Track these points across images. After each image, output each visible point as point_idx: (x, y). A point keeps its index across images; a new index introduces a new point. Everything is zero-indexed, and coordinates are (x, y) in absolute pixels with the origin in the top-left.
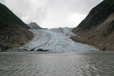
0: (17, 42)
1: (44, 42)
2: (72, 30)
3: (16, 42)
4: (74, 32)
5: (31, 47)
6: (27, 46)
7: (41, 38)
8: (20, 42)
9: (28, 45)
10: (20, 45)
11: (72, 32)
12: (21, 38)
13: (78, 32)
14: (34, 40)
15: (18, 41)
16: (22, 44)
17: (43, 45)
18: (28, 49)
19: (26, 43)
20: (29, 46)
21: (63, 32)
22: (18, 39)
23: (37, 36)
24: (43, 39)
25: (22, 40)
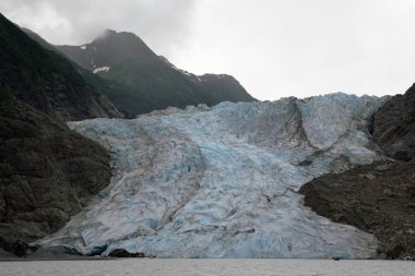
0: (28, 214)
1: (159, 212)
2: (372, 119)
4: (377, 130)
6: (76, 235)
7: (150, 189)
8: (43, 212)
9: (80, 229)
11: (360, 135)
12: (47, 190)
13: (399, 132)
14: (113, 200)
15: (32, 209)
16: (54, 224)
17: (155, 225)
18: (79, 246)
19: (71, 214)
21: (303, 135)
22: (31, 195)
23: (132, 174)
24: (160, 193)
25: (52, 199)
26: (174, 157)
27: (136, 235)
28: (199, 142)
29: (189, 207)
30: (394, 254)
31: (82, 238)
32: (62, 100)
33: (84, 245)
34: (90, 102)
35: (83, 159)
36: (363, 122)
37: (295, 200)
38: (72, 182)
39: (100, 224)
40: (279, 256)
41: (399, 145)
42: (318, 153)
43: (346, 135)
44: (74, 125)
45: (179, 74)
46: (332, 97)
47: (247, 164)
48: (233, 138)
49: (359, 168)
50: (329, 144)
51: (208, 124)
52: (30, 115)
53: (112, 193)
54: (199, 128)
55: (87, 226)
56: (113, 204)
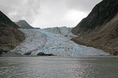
0: (6, 45)
2: (72, 31)
3: (3, 45)
5: (24, 51)
6: (19, 50)
7: (36, 40)
8: (10, 44)
9: (20, 48)
10: (10, 48)
11: (71, 33)
12: (11, 39)
14: (27, 42)
15: (7, 43)
16: (13, 47)
17: (39, 47)
19: (16, 45)
21: (61, 33)
22: (6, 40)
23: (30, 37)
24: (38, 41)
25: (12, 41)
31: (21, 51)
33: (22, 52)
35: (19, 34)
38: (16, 39)
39: (25, 47)
41: (79, 35)
43: (69, 33)
53: (26, 41)
55: (22, 48)
56: (27, 43)
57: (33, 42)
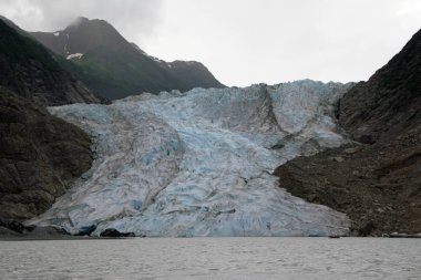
0: (15, 196)
1: (141, 194)
2: (338, 104)
3: (9, 196)
6: (63, 216)
7: (132, 172)
8: (30, 194)
9: (67, 210)
10: (30, 210)
12: (33, 173)
14: (96, 182)
15: (19, 191)
16: (41, 206)
19: (56, 195)
20: (71, 216)
22: (18, 178)
23: (113, 158)
24: (142, 176)
25: (38, 182)
26: (153, 141)
27: (121, 216)
28: (176, 127)
29: (170, 189)
30: (366, 231)
31: (69, 219)
32: (40, 85)
33: (72, 225)
34: (67, 88)
35: (65, 143)
36: (330, 108)
37: (271, 182)
38: (56, 165)
39: (86, 205)
40: (259, 235)
41: (363, 129)
42: (289, 137)
43: (314, 120)
44: (54, 110)
45: (150, 61)
46: (300, 83)
47: (224, 147)
48: (207, 123)
49: (328, 152)
50: (298, 128)
51: (183, 109)
52: (12, 100)
53: (95, 176)
54: (176, 113)
55: (74, 207)
56: (97, 187)
57: (120, 180)
